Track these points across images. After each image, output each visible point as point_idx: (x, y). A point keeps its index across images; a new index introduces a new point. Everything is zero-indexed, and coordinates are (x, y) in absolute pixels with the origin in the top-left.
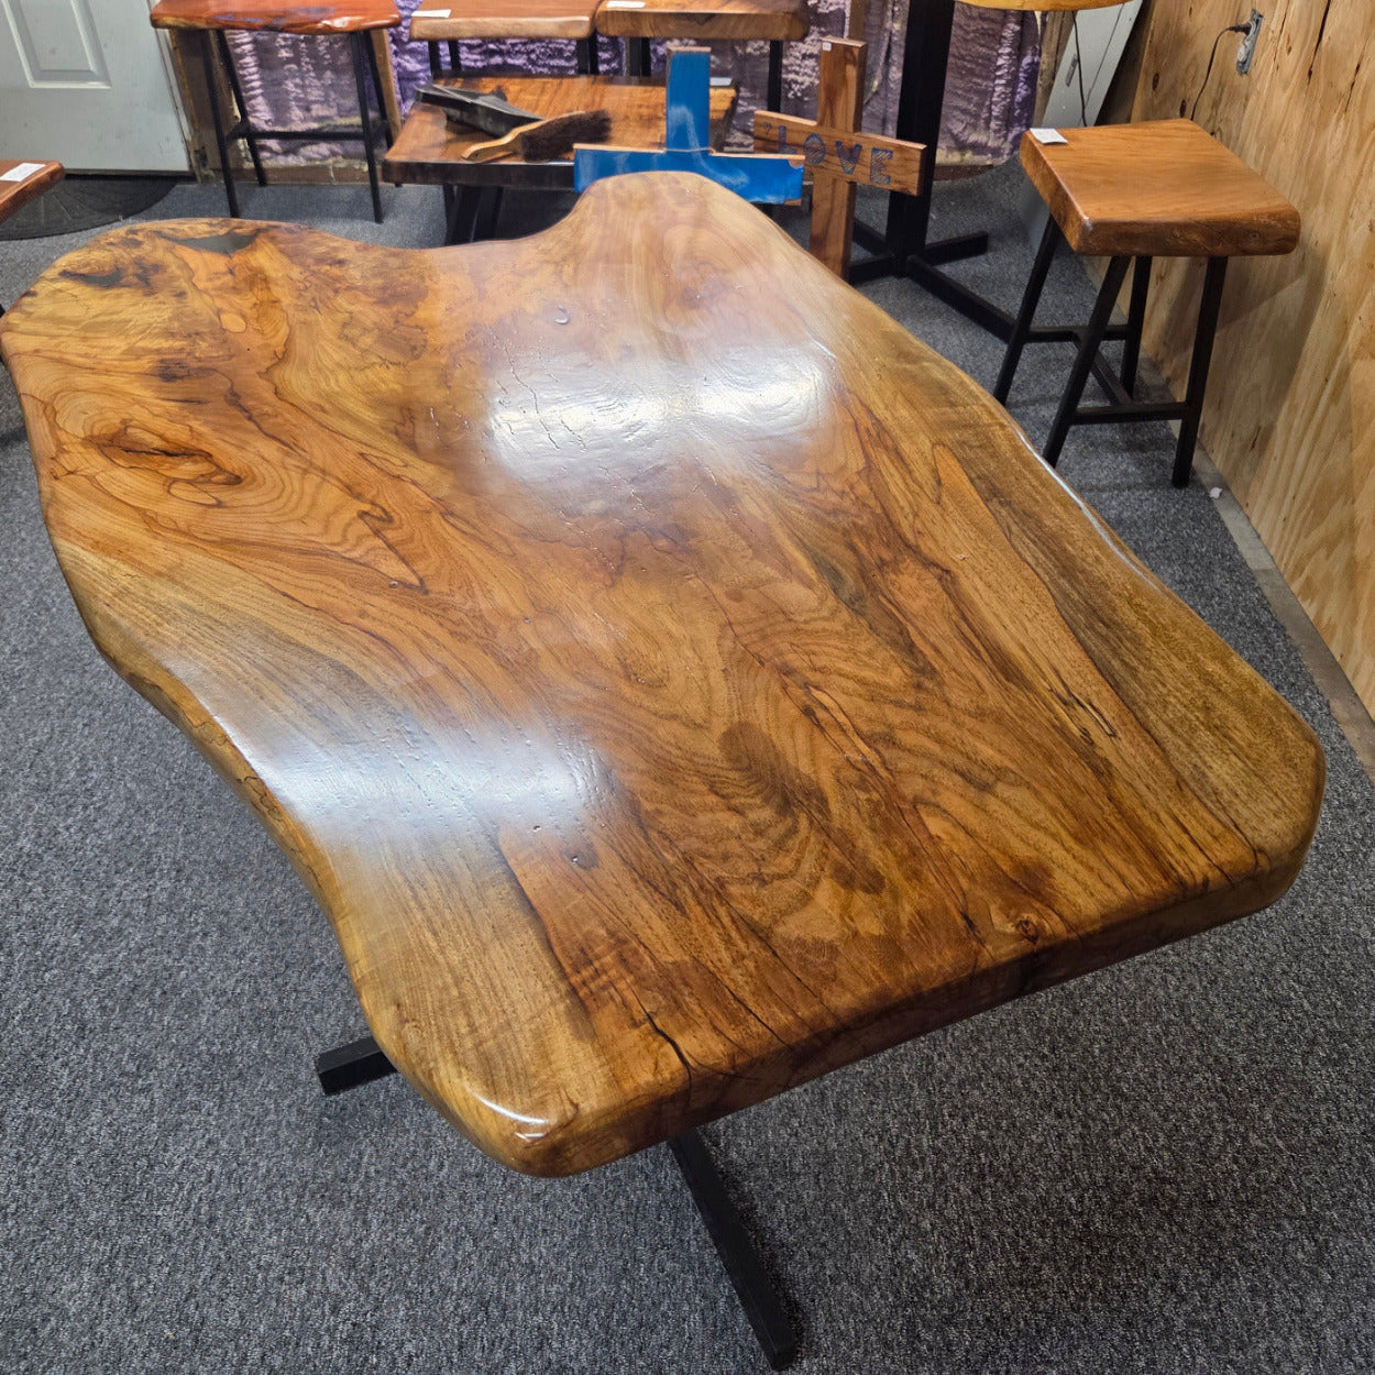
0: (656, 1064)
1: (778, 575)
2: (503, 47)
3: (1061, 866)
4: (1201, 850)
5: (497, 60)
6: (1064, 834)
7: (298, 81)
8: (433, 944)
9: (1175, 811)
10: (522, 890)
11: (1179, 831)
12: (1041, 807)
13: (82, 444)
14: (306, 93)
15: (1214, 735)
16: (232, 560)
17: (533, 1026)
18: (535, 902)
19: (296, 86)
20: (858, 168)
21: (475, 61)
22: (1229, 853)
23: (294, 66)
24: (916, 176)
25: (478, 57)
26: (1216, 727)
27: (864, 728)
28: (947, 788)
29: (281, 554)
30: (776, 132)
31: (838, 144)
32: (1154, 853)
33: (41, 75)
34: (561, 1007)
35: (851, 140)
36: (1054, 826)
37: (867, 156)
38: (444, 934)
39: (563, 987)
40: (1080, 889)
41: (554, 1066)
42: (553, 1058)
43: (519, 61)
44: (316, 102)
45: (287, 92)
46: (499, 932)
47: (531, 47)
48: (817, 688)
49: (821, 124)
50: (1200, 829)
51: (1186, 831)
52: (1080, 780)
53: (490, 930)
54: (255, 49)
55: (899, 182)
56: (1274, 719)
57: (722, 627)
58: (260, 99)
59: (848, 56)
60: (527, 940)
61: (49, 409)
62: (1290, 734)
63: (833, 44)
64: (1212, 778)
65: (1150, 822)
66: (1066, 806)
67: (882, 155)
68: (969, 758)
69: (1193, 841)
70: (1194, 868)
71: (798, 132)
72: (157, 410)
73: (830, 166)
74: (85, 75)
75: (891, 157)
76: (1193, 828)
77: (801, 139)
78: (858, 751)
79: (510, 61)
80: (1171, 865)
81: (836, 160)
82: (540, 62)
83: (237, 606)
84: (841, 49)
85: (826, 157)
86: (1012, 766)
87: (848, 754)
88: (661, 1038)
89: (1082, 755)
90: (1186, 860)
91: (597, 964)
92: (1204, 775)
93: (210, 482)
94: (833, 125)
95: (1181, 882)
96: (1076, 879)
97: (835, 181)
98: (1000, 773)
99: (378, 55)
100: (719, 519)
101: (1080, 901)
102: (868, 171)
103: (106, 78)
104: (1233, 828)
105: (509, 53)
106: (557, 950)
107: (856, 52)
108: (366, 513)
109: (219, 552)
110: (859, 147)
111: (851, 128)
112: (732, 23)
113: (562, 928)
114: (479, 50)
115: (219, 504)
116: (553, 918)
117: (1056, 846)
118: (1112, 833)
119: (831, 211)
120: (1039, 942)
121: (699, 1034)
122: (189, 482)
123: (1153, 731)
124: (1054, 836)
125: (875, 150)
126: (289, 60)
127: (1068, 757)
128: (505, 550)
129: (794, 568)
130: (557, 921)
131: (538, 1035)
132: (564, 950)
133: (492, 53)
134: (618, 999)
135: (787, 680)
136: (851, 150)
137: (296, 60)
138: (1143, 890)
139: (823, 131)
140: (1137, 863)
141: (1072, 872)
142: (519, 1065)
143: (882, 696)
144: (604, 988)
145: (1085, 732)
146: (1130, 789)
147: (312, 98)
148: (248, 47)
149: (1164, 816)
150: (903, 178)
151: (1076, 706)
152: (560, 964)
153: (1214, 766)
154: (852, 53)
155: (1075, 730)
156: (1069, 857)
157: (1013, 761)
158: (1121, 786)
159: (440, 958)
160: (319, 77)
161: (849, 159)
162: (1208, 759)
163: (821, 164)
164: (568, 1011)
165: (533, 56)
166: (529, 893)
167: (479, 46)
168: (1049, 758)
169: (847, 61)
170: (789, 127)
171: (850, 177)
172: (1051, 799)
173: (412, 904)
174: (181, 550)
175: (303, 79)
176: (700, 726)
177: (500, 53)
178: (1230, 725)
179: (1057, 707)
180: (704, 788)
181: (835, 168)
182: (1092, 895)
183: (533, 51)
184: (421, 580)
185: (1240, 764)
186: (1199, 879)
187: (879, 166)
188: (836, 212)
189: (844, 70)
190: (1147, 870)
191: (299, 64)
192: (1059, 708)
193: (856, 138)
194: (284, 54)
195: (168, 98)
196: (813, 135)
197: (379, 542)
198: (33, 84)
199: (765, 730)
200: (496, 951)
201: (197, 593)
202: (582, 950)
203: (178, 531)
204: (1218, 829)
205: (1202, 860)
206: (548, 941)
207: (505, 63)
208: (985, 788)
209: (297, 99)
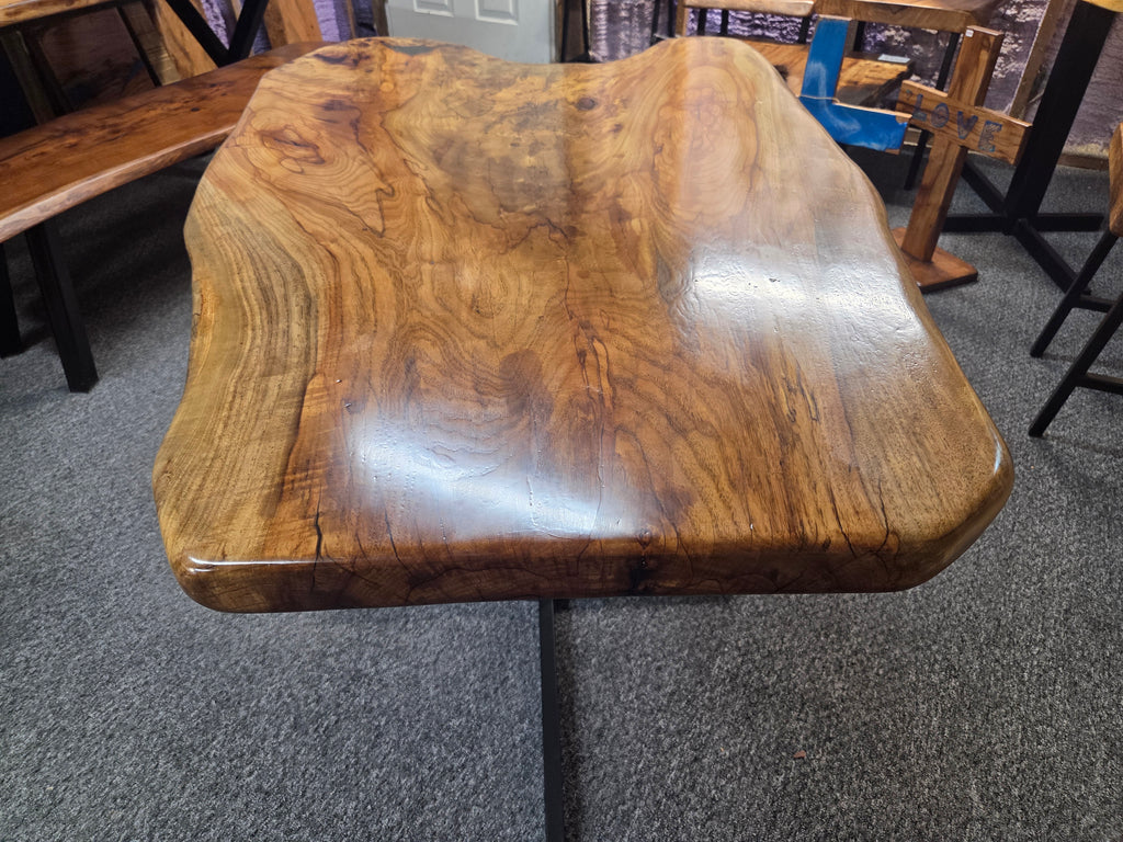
0: (298, 546)
1: (625, 268)
2: (765, 23)
3: (705, 501)
4: (837, 518)
5: (759, 32)
6: (723, 478)
7: (628, 32)
8: (219, 432)
9: (834, 485)
10: (300, 414)
11: (827, 499)
12: (717, 455)
13: (255, 134)
14: (630, 41)
15: (909, 438)
16: (285, 201)
17: (238, 498)
18: (302, 424)
19: (626, 35)
20: (972, 136)
21: (744, 31)
22: (864, 527)
23: (627, 23)
24: (1017, 148)
25: (746, 29)
26: (914, 434)
27: (616, 372)
28: (651, 425)
29: (314, 202)
30: (915, 99)
31: (960, 113)
32: (792, 510)
33: (484, 12)
34: (266, 492)
35: (970, 112)
36: (720, 470)
37: (981, 127)
38: (231, 428)
39: (277, 480)
40: (709, 519)
41: (230, 527)
42: (234, 521)
43: (774, 34)
44: (636, 48)
45: (620, 39)
46: (265, 436)
47: (784, 25)
48: (600, 341)
49: (950, 96)
50: (847, 503)
51: (833, 500)
52: (765, 444)
53: (260, 432)
54: (608, 10)
55: (1001, 151)
56: (974, 439)
57: (560, 291)
58: (604, 42)
59: (985, 43)
60: (279, 445)
61: (253, 114)
62: (982, 453)
63: (975, 31)
64: (885, 470)
65: (805, 487)
66: (740, 459)
67: (993, 127)
68: (683, 409)
69: (835, 510)
70: (822, 530)
71: (931, 100)
72: (308, 123)
73: (949, 131)
74: (505, 15)
75: (1000, 129)
76: (842, 500)
77: (932, 106)
78: (600, 386)
79: (767, 34)
80: (801, 522)
81: (955, 127)
82: (789, 37)
83: (267, 224)
84: (980, 35)
85: (949, 123)
86: (714, 422)
87: (591, 386)
88: (315, 531)
89: (779, 427)
90: (819, 522)
91: (310, 472)
92: (879, 465)
93: (308, 161)
94: (959, 98)
95: (803, 538)
96: (710, 512)
97: (950, 143)
98: (700, 424)
99: (678, 20)
100: (607, 229)
101: (703, 527)
102: (978, 139)
103: (517, 19)
104: (879, 510)
105: (767, 28)
106: (292, 456)
107: (992, 40)
108: (381, 190)
109: (280, 195)
110: (976, 119)
111: (973, 102)
112: (919, 15)
113: (306, 444)
114: (748, 24)
115: (302, 172)
116: (305, 437)
117: (712, 485)
118: (766, 488)
119: (942, 167)
120: (648, 548)
121: (343, 536)
122: (295, 159)
123: (855, 424)
124: (714, 477)
125: (988, 123)
126: (625, 18)
127: (765, 426)
128: (451, 222)
129: (639, 266)
130: (307, 439)
131: (237, 504)
132: (297, 457)
133: (756, 27)
134: (306, 497)
135: (581, 331)
136: (969, 120)
137: (629, 19)
138: (764, 534)
139: (952, 102)
140: (773, 514)
141: (711, 506)
142: (210, 519)
143: (645, 355)
144: (303, 488)
145: (793, 412)
146: (805, 461)
147: (633, 45)
148: (603, 8)
149: (821, 486)
150: (1004, 148)
151: (798, 393)
152: (287, 465)
153: (893, 461)
154: (988, 39)
155: (786, 410)
156: (716, 495)
157: (718, 418)
158: (797, 455)
159: (216, 442)
160: (641, 31)
161: (966, 128)
162: (890, 454)
163: (944, 128)
164: (268, 497)
165: (784, 32)
166: (303, 418)
167: (749, 21)
168: (749, 425)
169: (983, 47)
170: (925, 96)
171: (963, 142)
172: (730, 451)
173: (227, 406)
174: (261, 191)
175: (631, 31)
176: (496, 346)
177: (762, 27)
178: (928, 435)
179: (781, 390)
180: (470, 384)
181: (952, 132)
182: (717, 526)
183: (786, 28)
184: (384, 230)
185: (919, 465)
186: (822, 539)
187: (988, 136)
188: (945, 169)
189: (979, 54)
190: (777, 519)
191: (631, 22)
192: (782, 392)
193: (975, 111)
194: (623, 14)
195: (547, 34)
196: (943, 104)
197: (377, 206)
198: (478, 18)
199: (541, 358)
200: (254, 446)
201: (251, 214)
202: (308, 461)
203: (268, 182)
204: (865, 506)
205: (833, 526)
206: (291, 449)
207: (764, 34)
208: (683, 432)
209: (625, 44)
